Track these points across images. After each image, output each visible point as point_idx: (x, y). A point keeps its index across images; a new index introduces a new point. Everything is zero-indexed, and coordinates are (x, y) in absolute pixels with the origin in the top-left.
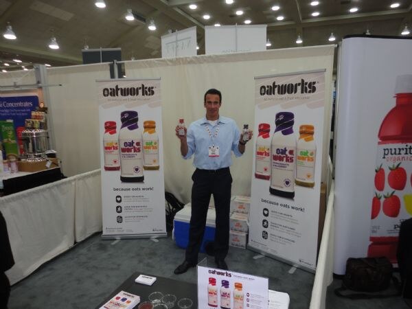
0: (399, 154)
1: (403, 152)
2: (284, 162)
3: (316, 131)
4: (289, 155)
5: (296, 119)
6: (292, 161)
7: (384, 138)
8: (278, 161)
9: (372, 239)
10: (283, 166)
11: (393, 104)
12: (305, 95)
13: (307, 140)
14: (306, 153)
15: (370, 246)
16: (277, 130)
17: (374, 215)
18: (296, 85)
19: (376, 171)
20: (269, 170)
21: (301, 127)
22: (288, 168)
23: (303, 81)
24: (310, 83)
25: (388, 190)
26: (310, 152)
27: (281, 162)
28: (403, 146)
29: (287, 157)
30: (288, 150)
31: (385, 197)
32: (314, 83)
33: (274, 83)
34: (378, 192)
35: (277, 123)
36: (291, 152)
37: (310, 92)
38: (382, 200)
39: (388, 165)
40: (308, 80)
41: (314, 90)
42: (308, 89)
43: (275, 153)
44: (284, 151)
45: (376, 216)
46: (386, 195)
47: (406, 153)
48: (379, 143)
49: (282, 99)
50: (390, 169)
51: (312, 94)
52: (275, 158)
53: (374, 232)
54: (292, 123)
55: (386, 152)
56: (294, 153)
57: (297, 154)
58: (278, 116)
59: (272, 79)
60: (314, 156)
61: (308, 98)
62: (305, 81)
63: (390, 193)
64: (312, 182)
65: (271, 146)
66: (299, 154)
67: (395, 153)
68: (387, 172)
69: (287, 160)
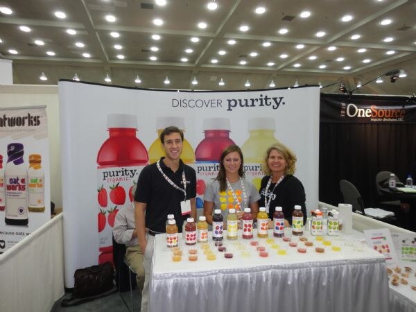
0: (117, 175)
1: (120, 174)
2: (17, 191)
3: (43, 159)
4: (21, 184)
5: (25, 149)
6: (24, 189)
7: (102, 164)
8: (12, 191)
9: (101, 249)
10: (17, 195)
11: (107, 136)
12: (31, 127)
13: (35, 168)
14: (36, 181)
15: (100, 256)
16: (9, 161)
17: (101, 228)
18: (24, 118)
19: (98, 191)
20: (3, 200)
21: (30, 157)
22: (22, 196)
23: (29, 115)
24: (35, 117)
25: (111, 205)
26: (39, 179)
27: (14, 191)
28: (119, 169)
29: (20, 186)
30: (20, 178)
31: (109, 212)
32: (38, 117)
33: (4, 116)
34: (102, 208)
35: (9, 153)
36: (23, 181)
37: (35, 125)
38: (107, 215)
39: (109, 185)
40: (33, 114)
41: (38, 123)
42: (34, 123)
43: (8, 183)
44: (16, 181)
45: (103, 229)
46: (110, 210)
47: (123, 175)
48: (98, 168)
49: (12, 131)
50: (111, 188)
51: (37, 127)
52: (9, 188)
53: (102, 243)
54: (22, 154)
55: (106, 175)
56: (26, 181)
57: (28, 182)
58: (9, 147)
59: (2, 112)
60: (42, 182)
61: (34, 130)
62: (31, 115)
63: (113, 209)
64: (42, 207)
65: (5, 176)
66: (30, 182)
67: (114, 175)
68: (109, 191)
69: (20, 189)
